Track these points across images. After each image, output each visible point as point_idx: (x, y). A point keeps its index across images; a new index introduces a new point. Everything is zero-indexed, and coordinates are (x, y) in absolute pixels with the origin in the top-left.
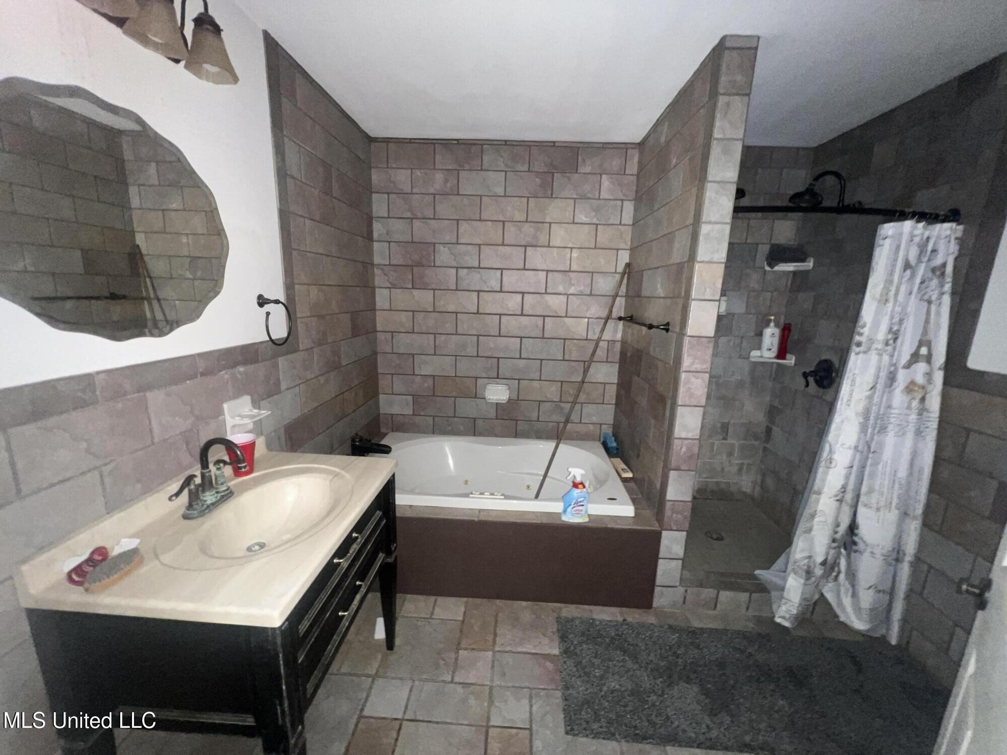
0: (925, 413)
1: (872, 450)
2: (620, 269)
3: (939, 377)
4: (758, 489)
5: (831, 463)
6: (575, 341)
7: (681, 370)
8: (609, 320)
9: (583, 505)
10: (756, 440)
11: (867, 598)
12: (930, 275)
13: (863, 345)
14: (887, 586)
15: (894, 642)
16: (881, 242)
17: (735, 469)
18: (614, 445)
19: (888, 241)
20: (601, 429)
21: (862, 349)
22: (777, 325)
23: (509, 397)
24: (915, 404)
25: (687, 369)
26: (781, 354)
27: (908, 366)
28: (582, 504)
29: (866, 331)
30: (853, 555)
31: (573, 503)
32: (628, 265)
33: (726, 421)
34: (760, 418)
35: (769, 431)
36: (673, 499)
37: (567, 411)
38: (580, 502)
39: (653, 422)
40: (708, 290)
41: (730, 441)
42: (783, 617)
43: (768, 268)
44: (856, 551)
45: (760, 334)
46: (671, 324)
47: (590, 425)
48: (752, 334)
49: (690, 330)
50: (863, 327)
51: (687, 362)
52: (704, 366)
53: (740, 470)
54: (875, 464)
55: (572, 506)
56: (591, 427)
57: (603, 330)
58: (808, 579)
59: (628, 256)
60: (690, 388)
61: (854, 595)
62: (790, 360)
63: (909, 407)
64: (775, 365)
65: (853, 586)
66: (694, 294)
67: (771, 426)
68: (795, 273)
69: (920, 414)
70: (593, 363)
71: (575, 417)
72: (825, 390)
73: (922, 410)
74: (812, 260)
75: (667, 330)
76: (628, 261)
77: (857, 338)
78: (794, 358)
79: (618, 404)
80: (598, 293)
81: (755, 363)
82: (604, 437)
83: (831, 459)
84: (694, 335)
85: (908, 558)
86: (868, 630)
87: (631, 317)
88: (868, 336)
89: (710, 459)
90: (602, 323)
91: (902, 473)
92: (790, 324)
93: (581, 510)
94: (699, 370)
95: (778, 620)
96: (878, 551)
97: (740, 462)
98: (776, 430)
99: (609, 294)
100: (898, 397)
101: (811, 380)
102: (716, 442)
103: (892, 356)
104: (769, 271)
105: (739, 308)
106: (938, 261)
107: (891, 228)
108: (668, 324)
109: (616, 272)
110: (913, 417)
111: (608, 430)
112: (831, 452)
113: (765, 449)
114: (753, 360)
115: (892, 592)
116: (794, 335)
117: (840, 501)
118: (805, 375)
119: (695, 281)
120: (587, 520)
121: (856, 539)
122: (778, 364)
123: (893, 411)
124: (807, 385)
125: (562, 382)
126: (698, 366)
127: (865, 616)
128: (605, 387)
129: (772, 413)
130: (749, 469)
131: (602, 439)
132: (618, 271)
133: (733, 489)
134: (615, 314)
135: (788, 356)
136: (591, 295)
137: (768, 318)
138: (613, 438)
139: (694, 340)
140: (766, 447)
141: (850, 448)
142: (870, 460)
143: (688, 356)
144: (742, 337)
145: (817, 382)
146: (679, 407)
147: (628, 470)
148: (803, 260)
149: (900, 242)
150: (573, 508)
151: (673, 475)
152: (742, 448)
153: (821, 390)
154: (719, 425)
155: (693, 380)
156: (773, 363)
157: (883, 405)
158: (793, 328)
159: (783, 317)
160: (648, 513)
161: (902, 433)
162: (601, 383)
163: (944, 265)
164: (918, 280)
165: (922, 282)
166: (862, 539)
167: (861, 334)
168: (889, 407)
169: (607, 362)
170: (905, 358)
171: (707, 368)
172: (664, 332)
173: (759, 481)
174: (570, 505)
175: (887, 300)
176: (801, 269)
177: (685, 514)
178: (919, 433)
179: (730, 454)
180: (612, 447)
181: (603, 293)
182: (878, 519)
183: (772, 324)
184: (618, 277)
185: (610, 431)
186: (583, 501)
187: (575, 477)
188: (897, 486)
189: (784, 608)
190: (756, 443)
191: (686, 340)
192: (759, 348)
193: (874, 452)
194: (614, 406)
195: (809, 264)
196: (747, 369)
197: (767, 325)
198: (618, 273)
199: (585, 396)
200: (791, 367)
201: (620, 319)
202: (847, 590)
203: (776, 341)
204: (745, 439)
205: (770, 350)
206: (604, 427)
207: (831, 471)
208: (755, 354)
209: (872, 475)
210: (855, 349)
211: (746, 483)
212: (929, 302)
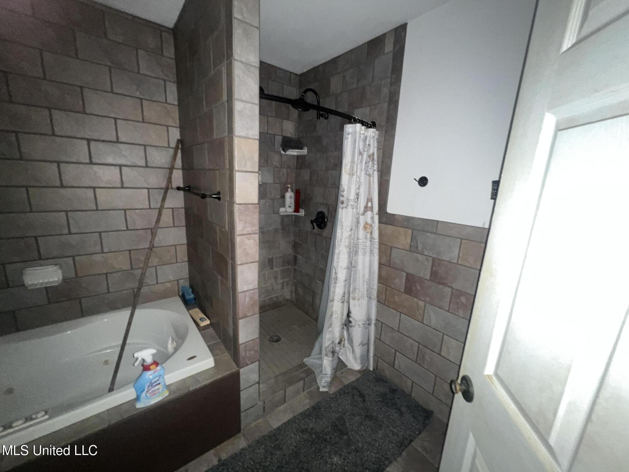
0: (373, 240)
1: (353, 266)
2: (173, 144)
3: (376, 218)
4: (294, 295)
5: (336, 280)
6: (137, 211)
7: (236, 234)
8: (169, 191)
9: (159, 384)
10: (289, 265)
11: (358, 350)
12: (369, 160)
13: (345, 203)
14: (366, 341)
15: (371, 369)
16: (347, 136)
17: (279, 286)
18: (192, 296)
19: (350, 136)
20: (178, 284)
21: (344, 205)
22: (292, 191)
23: (63, 276)
24: (369, 235)
25: (240, 233)
26: (297, 210)
27: (363, 214)
28: (158, 382)
29: (345, 193)
30: (350, 328)
31: (146, 388)
32: (180, 141)
33: (271, 257)
34: (290, 251)
35: (295, 258)
36: (244, 342)
37: (138, 277)
38: (156, 382)
39: (219, 277)
40: (248, 163)
41: (275, 269)
42: (324, 387)
43: (283, 152)
44: (351, 327)
45: (283, 197)
46: (221, 193)
47: (168, 283)
48: (279, 197)
49: (238, 198)
50: (343, 191)
51: (239, 227)
52: (254, 229)
53: (283, 286)
54: (355, 273)
55: (146, 390)
56: (168, 285)
57: (164, 199)
58: (333, 356)
59: (178, 133)
60: (245, 249)
61: (353, 351)
62: (302, 213)
63: (366, 238)
64: (294, 216)
65: (352, 347)
66: (236, 167)
67: (296, 254)
68: (298, 156)
69: (371, 241)
70: (159, 230)
71: (150, 279)
72: (322, 230)
73: (372, 238)
74: (306, 148)
75: (219, 199)
76: (179, 138)
77: (341, 198)
78: (303, 211)
79: (190, 261)
80: (154, 165)
81: (283, 216)
82: (182, 291)
83: (336, 277)
84: (242, 202)
85: (373, 322)
86: (361, 369)
87: (189, 187)
88: (346, 197)
89: (265, 284)
90: (163, 193)
91: (367, 276)
92: (299, 190)
93: (159, 389)
94: (250, 232)
95: (322, 389)
96: (361, 323)
97: (281, 281)
98: (299, 257)
99: (166, 166)
100: (361, 233)
101: (315, 224)
102: (267, 272)
103: (357, 209)
104: (283, 154)
105: (269, 179)
106: (371, 152)
107: (351, 127)
108: (219, 193)
109: (169, 147)
110: (368, 243)
111: (185, 283)
112: (336, 273)
113: (295, 270)
114: (281, 214)
115: (368, 344)
116: (302, 197)
117: (343, 302)
118: (312, 222)
119: (236, 154)
120: (167, 394)
121: (350, 319)
122: (295, 215)
123: (360, 241)
124: (314, 228)
125: (130, 251)
126: (249, 229)
127: (359, 361)
128: (176, 249)
129: (296, 246)
130: (288, 284)
131: (181, 294)
132: (171, 146)
133: (281, 299)
134: (175, 185)
135: (301, 210)
136: (147, 166)
137: (287, 186)
138: (191, 290)
139: (242, 207)
140: (296, 269)
141: (345, 268)
142: (352, 272)
143: (240, 221)
144: (273, 199)
145: (318, 226)
146: (239, 266)
147: (206, 318)
148: (302, 149)
149: (356, 137)
150: (147, 392)
151: (241, 323)
152: (282, 271)
153: (320, 230)
154: (267, 261)
155: (247, 241)
156: (292, 215)
157: (356, 238)
158: (301, 192)
159: (294, 185)
160: (226, 356)
161: (364, 254)
162: (172, 246)
163: (373, 154)
164: (364, 162)
165: (366, 163)
166: (353, 319)
167: (343, 196)
168: (358, 239)
169: (174, 226)
170: (362, 209)
171: (256, 230)
172: (217, 200)
173: (294, 290)
174: (144, 390)
175: (353, 174)
176: (301, 154)
177: (256, 348)
178: (371, 252)
179: (276, 278)
180: (190, 300)
181: (158, 165)
182: (359, 305)
183: (289, 190)
184: (172, 151)
185: (187, 284)
186: (158, 380)
187: (144, 360)
188: (365, 284)
189: (323, 381)
190: (289, 267)
191: (236, 208)
192: (284, 206)
193: (354, 267)
194: (187, 263)
195: (305, 151)
196: (279, 220)
197: (287, 191)
198: (171, 148)
199: (157, 260)
200: (303, 217)
201: (179, 189)
202: (349, 349)
203: (293, 201)
204: (283, 266)
205: (290, 207)
206: (181, 282)
207: (337, 285)
208: (282, 210)
209: (355, 281)
210: (340, 205)
211: (287, 294)
212: (369, 175)
